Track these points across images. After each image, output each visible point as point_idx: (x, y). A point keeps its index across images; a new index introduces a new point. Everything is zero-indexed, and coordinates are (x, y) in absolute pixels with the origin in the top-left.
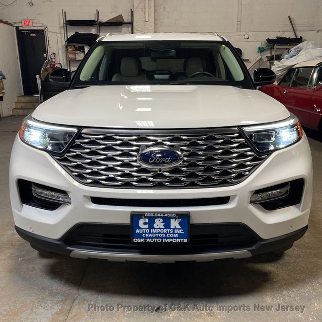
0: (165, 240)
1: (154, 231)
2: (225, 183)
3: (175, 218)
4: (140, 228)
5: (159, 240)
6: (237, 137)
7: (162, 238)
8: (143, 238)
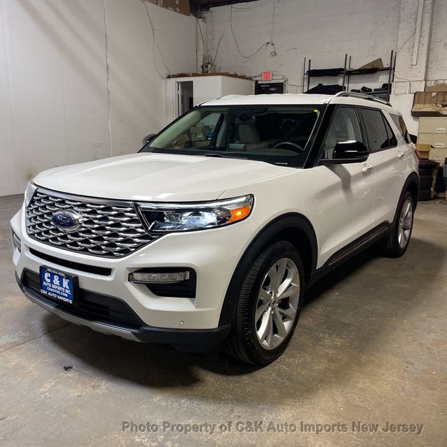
0: (59, 297)
1: (54, 286)
2: (110, 255)
3: (66, 278)
4: (46, 281)
5: (55, 296)
6: (130, 212)
7: (58, 294)
8: (47, 290)
